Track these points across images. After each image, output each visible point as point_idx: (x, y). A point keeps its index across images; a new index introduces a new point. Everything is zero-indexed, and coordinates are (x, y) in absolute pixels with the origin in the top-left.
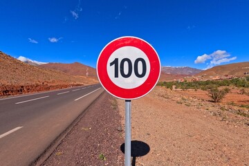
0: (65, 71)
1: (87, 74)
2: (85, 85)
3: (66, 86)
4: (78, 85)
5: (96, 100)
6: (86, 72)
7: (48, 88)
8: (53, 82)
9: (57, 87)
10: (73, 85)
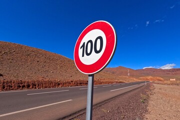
0: (113, 73)
1: (129, 74)
2: (126, 82)
3: (112, 83)
4: (121, 82)
5: (126, 93)
6: (128, 73)
7: (101, 83)
8: (104, 79)
9: (106, 83)
10: (117, 82)
